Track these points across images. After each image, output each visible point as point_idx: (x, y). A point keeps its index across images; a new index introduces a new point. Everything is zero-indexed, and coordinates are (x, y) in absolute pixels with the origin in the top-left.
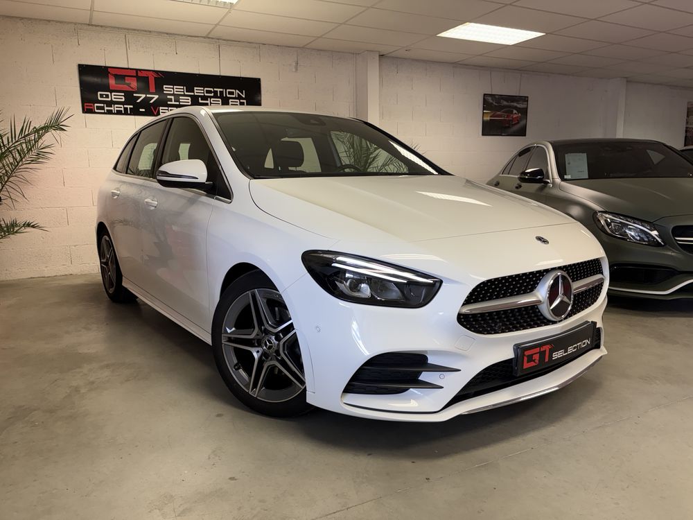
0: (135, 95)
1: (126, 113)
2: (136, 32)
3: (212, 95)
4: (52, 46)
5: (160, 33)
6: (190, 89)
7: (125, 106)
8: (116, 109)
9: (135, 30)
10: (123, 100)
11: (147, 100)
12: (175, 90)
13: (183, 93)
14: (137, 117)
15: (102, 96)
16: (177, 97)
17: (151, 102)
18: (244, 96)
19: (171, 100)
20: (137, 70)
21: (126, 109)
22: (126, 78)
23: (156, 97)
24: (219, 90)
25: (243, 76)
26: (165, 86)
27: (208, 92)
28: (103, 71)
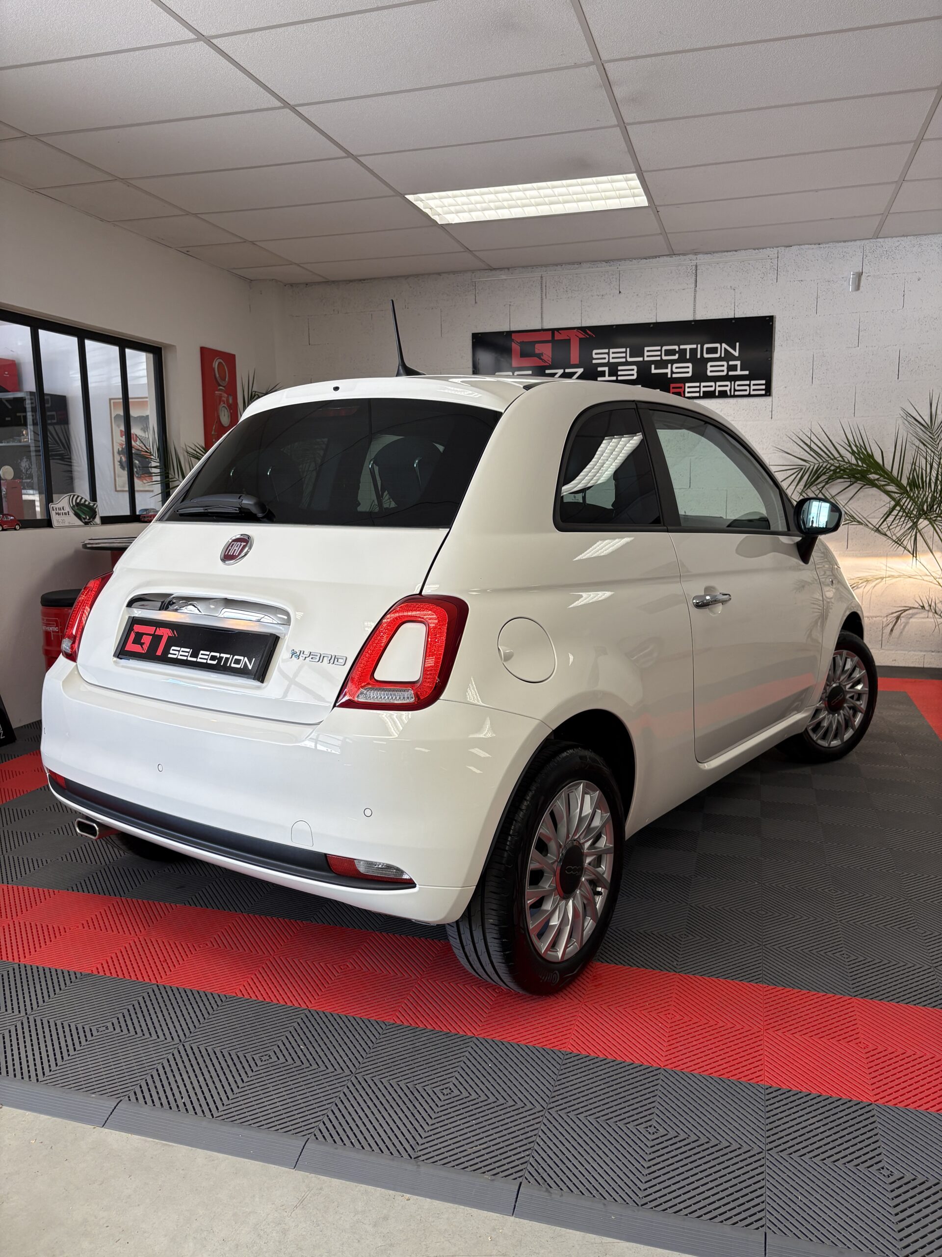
2: (559, 266)
3: (676, 357)
4: (441, 311)
5: (594, 263)
6: (637, 351)
9: (557, 265)
12: (612, 355)
13: (624, 360)
16: (614, 370)
18: (736, 354)
19: (603, 374)
20: (553, 331)
22: (537, 345)
23: (580, 371)
24: (688, 347)
25: (739, 314)
26: (595, 351)
27: (668, 353)
28: (505, 338)
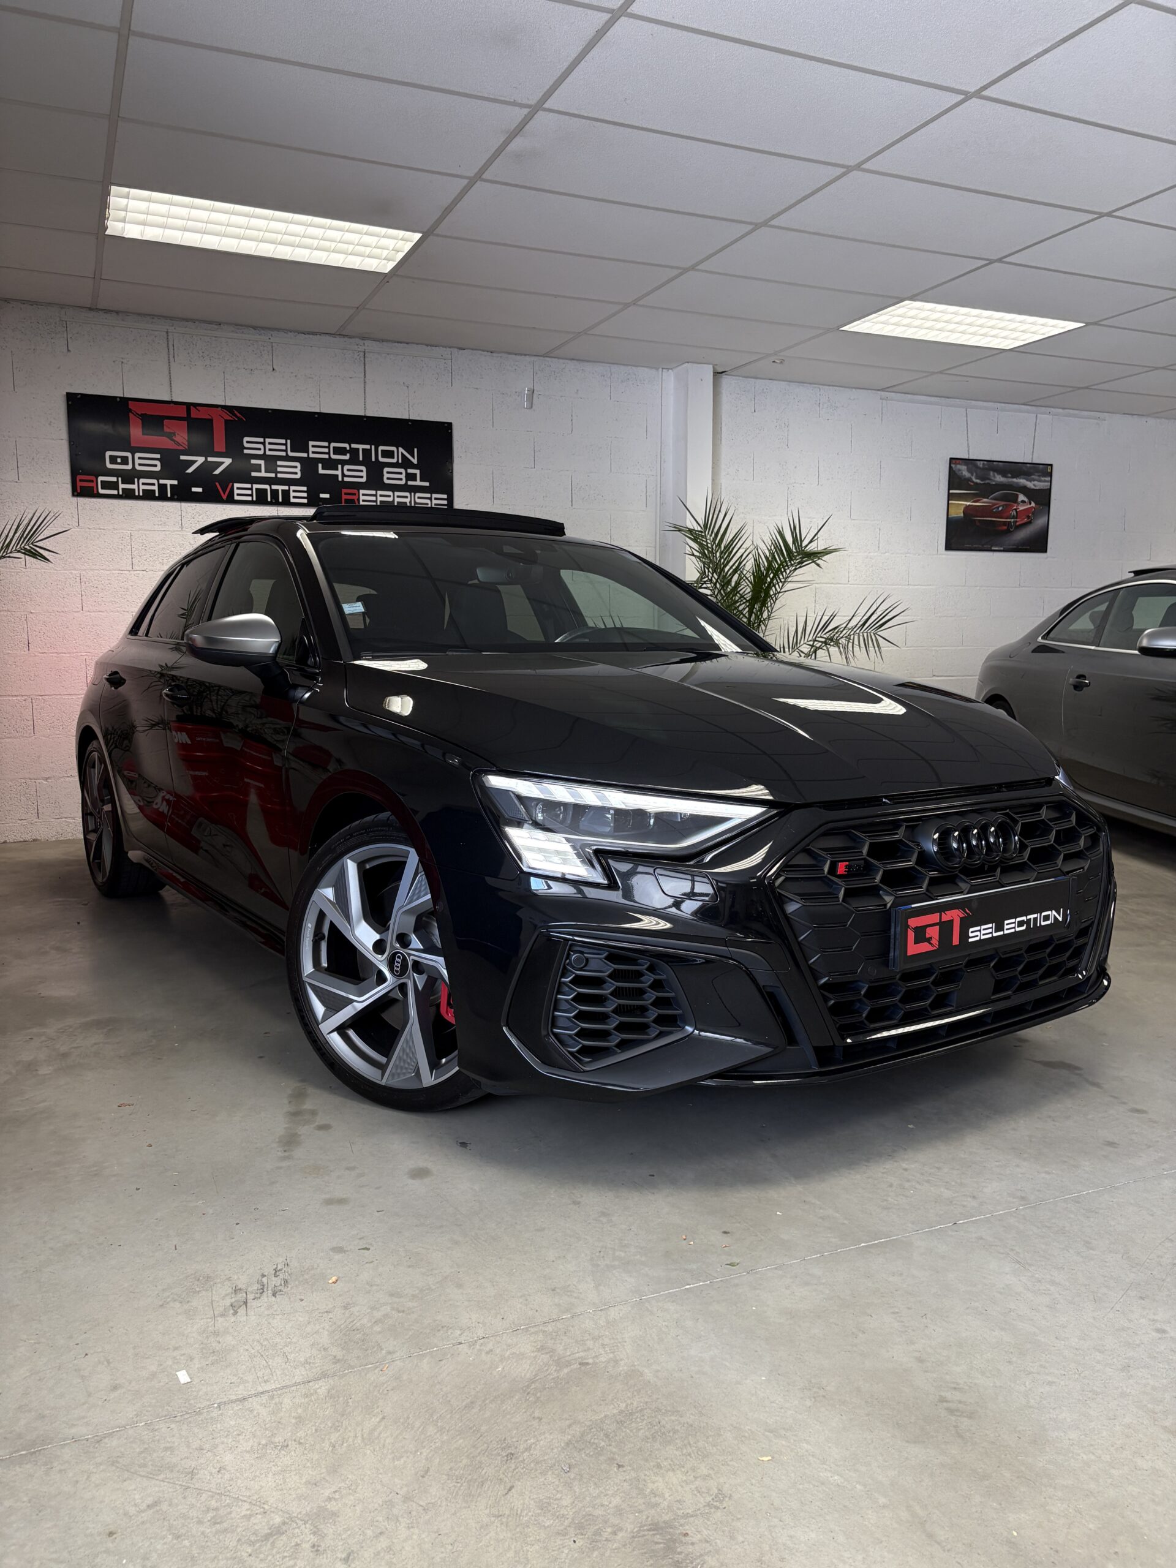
0: (182, 458)
1: (162, 497)
2: (190, 323)
3: (347, 457)
4: (12, 355)
5: (238, 326)
6: (300, 445)
7: (162, 482)
8: (142, 487)
9: (187, 320)
10: (158, 469)
11: (207, 468)
12: (268, 447)
13: (284, 454)
14: (185, 505)
15: (113, 460)
16: (271, 461)
17: (217, 472)
18: (415, 461)
19: (258, 468)
20: (189, 406)
21: (163, 488)
22: (166, 422)
23: (228, 461)
24: (361, 447)
25: (415, 417)
26: (246, 439)
27: (337, 451)
28: (119, 406)
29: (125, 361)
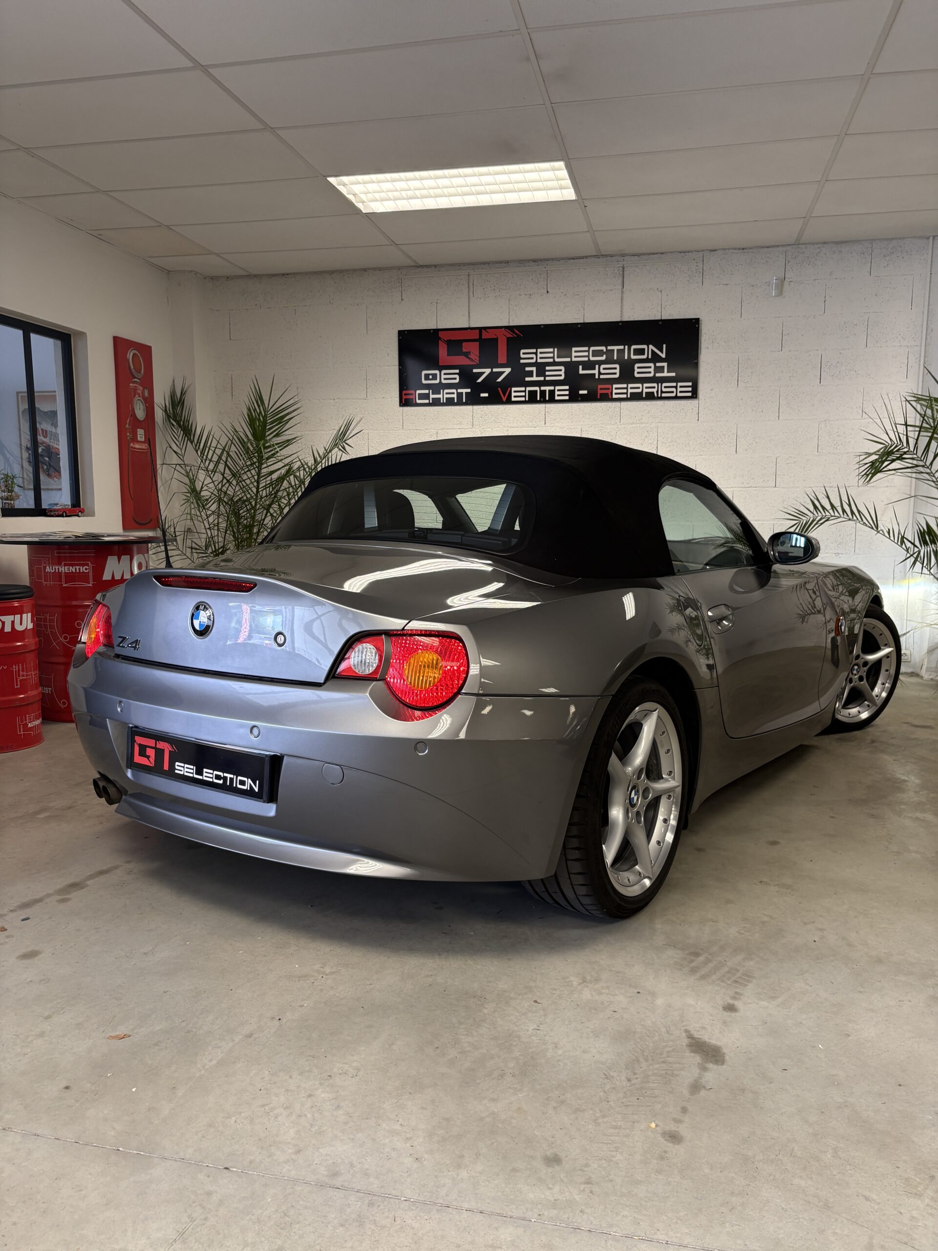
0: (475, 371)
1: (460, 403)
2: (486, 266)
3: (604, 358)
4: (367, 308)
5: (522, 262)
6: (565, 352)
7: (460, 391)
8: (446, 396)
9: (484, 263)
10: (457, 381)
11: (494, 376)
12: (539, 355)
13: (551, 360)
14: (476, 407)
15: (427, 377)
16: (541, 368)
17: (499, 380)
18: (663, 356)
19: (530, 374)
20: (481, 329)
21: (460, 395)
22: (464, 344)
23: (508, 370)
25: (666, 317)
26: (522, 351)
28: (431, 336)
29: (438, 302)
